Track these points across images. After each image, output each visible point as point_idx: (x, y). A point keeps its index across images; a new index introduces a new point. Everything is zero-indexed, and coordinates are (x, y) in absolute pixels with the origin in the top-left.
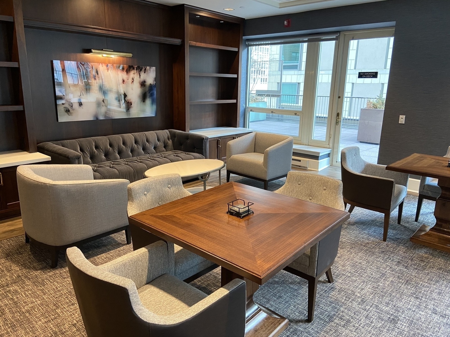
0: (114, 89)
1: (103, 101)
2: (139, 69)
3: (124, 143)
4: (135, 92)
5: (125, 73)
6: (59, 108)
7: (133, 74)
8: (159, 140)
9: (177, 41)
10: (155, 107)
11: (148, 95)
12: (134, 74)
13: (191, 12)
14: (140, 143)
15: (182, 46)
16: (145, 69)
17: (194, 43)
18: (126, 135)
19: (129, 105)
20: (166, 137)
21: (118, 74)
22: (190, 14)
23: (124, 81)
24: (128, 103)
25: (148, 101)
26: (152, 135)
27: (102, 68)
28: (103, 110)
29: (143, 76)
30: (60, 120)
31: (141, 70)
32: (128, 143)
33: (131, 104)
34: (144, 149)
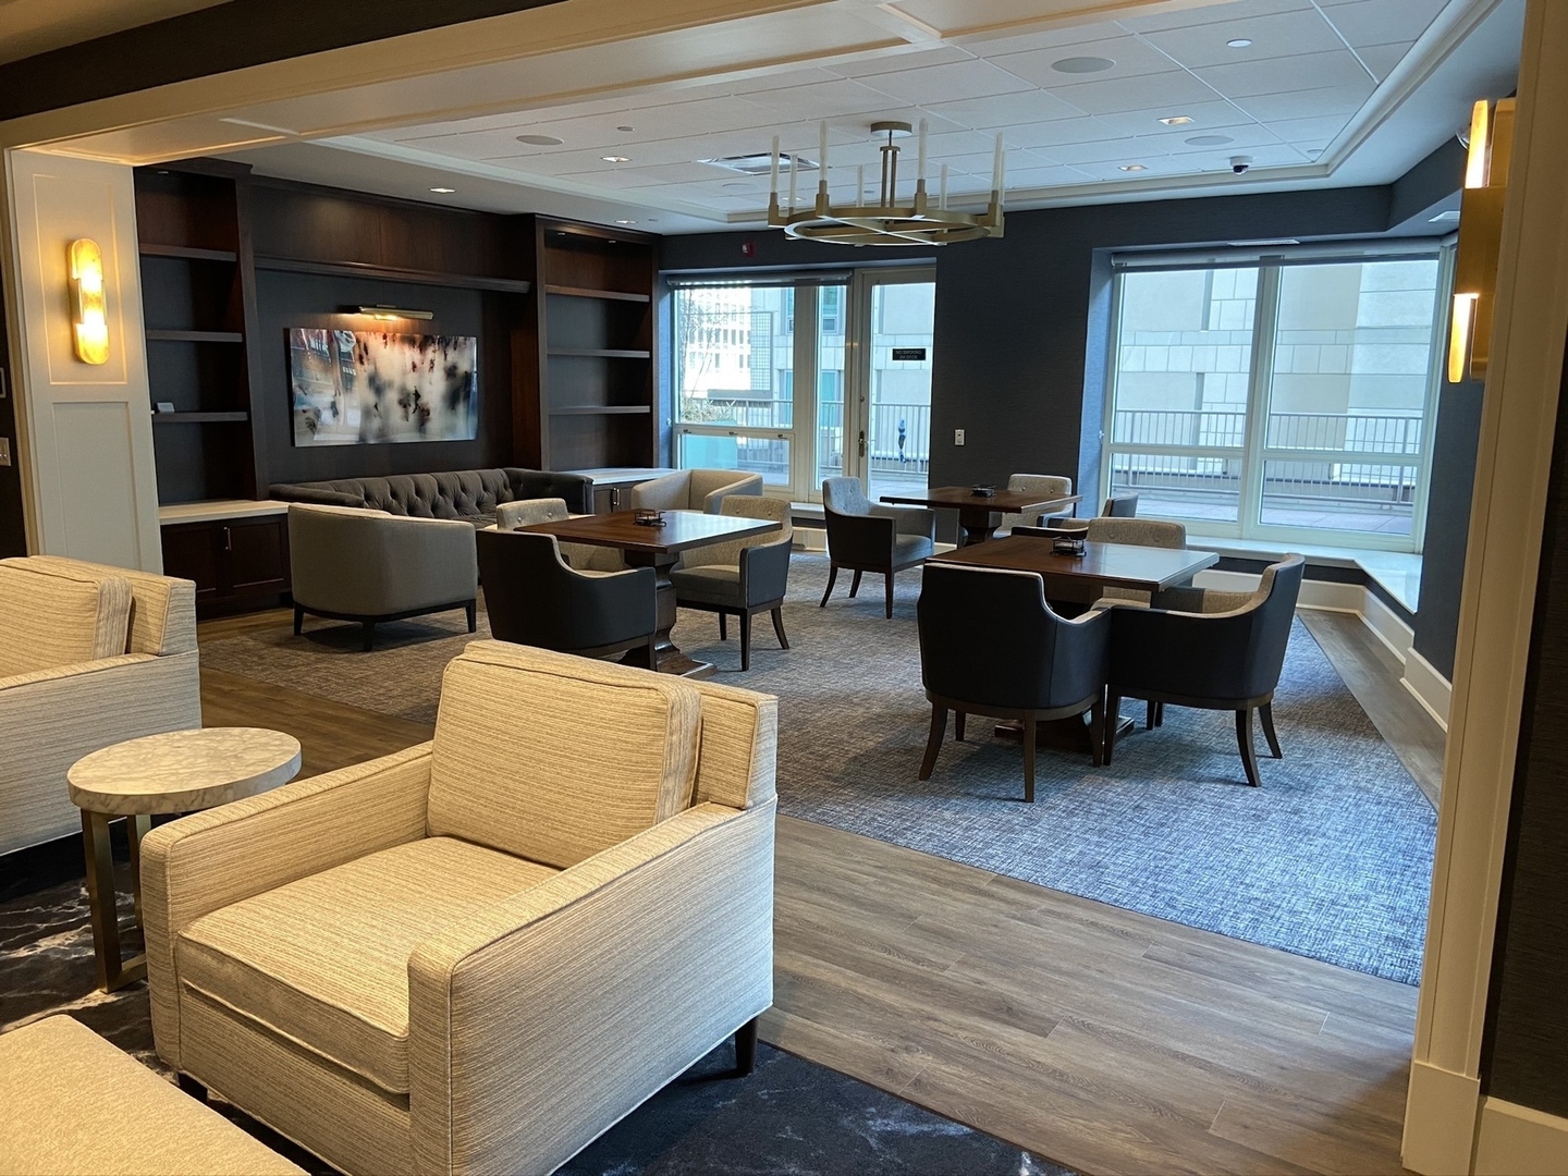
0: (397, 382)
1: (376, 406)
2: (445, 343)
3: (419, 492)
4: (434, 389)
5: (417, 351)
6: (297, 420)
7: (432, 353)
8: (485, 489)
9: (520, 286)
10: (474, 420)
11: (462, 394)
12: (434, 351)
13: (550, 228)
14: (451, 494)
15: (532, 293)
16: (456, 342)
17: (554, 289)
18: (420, 477)
19: (424, 414)
20: (501, 484)
21: (404, 353)
22: (546, 231)
23: (414, 367)
24: (423, 410)
25: (461, 408)
26: (471, 477)
27: (375, 343)
28: (376, 423)
29: (452, 355)
30: (298, 444)
31: (447, 344)
32: (427, 493)
33: (429, 414)
34: (457, 505)
